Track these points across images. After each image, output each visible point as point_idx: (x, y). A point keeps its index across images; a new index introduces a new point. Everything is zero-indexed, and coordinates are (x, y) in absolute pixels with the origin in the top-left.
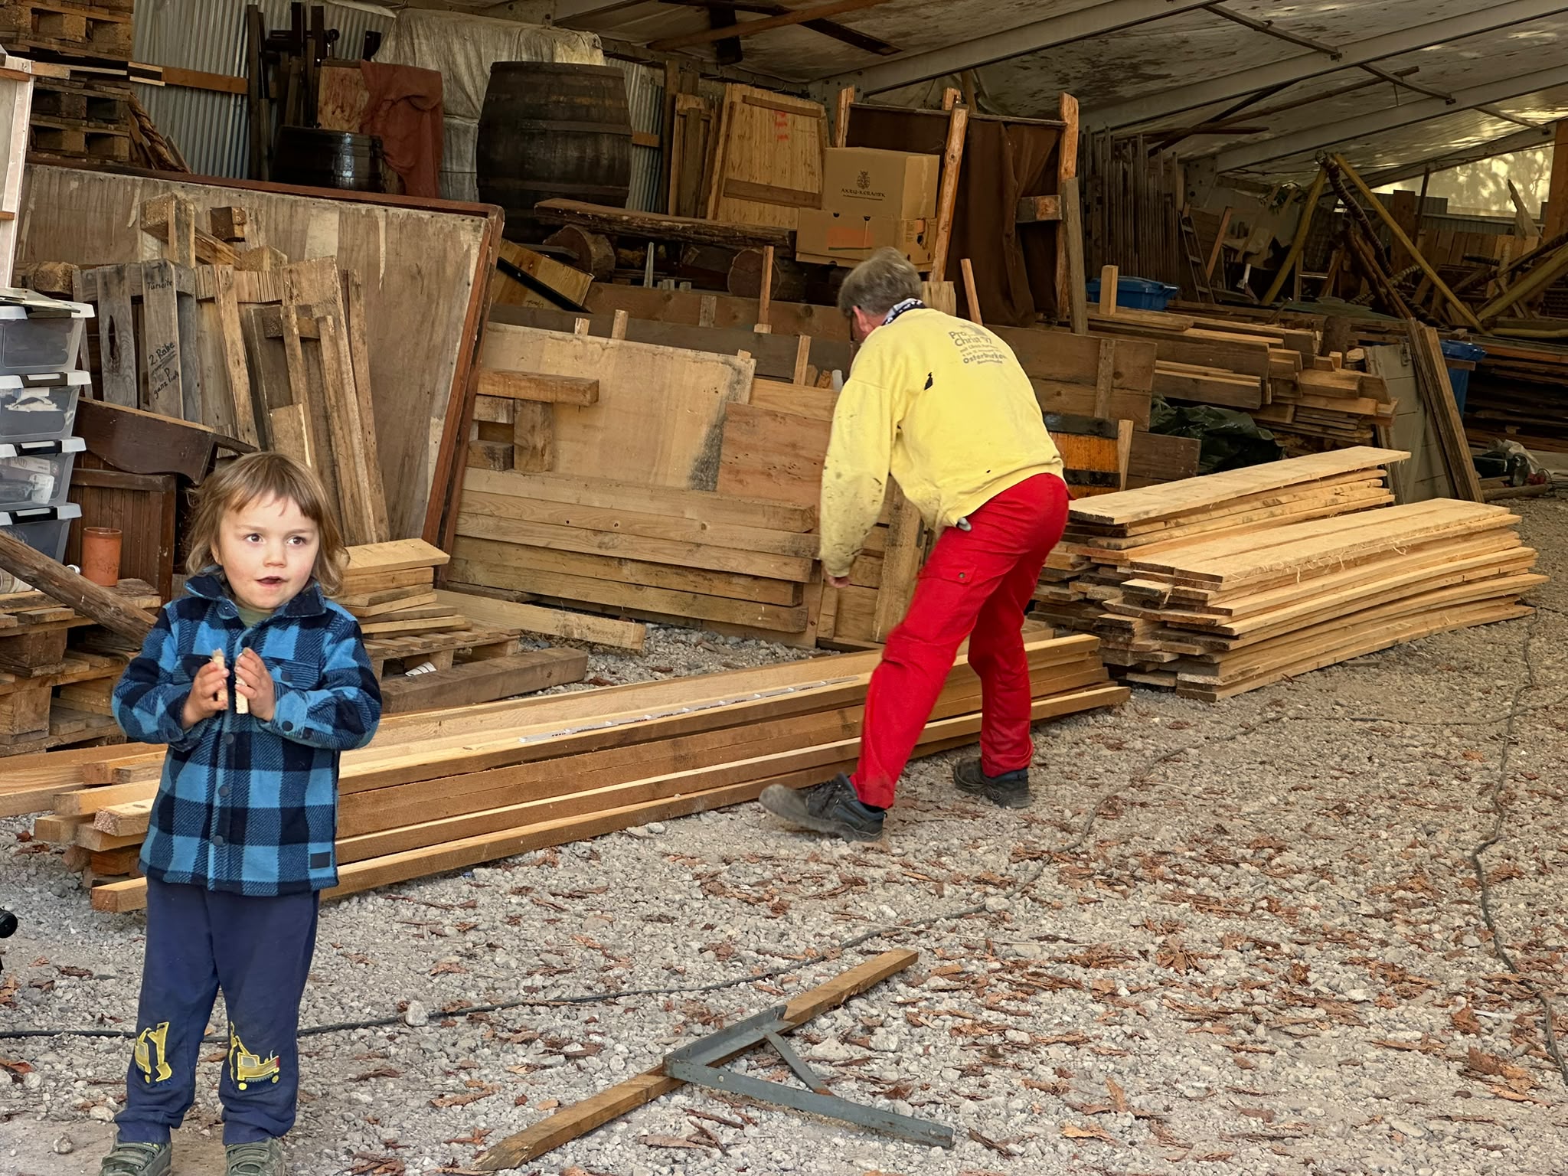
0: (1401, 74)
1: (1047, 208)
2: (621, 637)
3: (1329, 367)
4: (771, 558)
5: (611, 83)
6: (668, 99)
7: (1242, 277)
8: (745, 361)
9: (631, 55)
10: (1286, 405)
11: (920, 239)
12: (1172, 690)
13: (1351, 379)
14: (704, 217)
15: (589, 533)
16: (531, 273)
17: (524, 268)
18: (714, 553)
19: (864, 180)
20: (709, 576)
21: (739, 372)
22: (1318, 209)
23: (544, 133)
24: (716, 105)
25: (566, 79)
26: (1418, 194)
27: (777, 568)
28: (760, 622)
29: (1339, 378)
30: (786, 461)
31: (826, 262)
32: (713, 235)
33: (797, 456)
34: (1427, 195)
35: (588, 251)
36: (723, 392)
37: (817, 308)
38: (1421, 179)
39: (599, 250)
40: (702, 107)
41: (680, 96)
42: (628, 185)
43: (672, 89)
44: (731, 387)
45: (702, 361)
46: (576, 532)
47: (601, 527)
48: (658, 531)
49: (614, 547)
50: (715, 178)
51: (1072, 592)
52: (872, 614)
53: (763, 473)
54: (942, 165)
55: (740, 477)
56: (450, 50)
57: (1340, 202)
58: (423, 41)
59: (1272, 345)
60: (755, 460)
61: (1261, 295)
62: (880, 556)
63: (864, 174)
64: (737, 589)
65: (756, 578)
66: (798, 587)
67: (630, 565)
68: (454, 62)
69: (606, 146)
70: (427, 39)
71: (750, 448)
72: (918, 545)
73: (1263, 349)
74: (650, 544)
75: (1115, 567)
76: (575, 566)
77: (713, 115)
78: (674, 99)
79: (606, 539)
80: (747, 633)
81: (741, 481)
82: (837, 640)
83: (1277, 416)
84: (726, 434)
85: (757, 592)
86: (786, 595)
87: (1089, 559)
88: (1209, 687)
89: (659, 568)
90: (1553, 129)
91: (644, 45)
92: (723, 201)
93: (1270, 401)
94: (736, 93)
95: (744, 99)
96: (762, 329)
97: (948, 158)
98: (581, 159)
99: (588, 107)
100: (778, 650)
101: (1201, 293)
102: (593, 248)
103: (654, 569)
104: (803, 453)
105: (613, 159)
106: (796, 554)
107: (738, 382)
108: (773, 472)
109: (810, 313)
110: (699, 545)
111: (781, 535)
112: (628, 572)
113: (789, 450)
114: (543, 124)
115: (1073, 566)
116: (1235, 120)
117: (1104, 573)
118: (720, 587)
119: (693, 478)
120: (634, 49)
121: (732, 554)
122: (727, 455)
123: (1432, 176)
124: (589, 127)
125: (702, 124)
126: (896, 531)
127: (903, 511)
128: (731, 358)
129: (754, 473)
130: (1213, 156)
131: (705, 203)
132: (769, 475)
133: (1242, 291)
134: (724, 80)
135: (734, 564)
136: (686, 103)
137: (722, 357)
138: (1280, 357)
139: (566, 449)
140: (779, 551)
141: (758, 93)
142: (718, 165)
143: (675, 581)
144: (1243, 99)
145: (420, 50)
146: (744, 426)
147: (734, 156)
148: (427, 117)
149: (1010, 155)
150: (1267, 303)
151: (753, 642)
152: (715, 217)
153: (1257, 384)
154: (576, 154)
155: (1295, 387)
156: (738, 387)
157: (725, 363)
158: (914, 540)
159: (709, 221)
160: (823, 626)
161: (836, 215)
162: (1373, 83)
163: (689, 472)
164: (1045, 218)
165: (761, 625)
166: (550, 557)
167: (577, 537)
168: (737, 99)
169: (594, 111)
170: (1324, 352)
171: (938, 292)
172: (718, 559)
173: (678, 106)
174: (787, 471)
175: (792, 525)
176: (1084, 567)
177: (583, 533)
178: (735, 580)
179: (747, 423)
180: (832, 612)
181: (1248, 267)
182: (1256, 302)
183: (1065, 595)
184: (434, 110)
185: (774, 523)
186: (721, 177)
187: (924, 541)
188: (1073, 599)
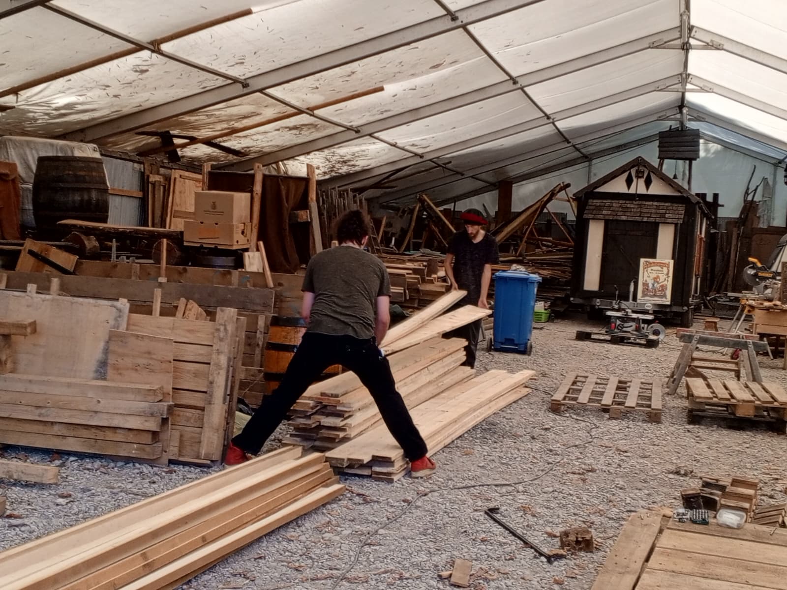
0: (445, 164)
1: (303, 215)
2: (42, 477)
3: (431, 282)
4: (138, 418)
5: (95, 165)
6: (146, 177)
7: (391, 242)
8: (124, 304)
9: (128, 158)
10: (415, 299)
11: (243, 233)
12: (369, 476)
13: (442, 286)
14: (165, 227)
15: (33, 408)
16: (46, 256)
17: (43, 254)
18: (105, 416)
19: (214, 206)
20: (103, 430)
21: (120, 310)
22: (417, 216)
23: (62, 189)
24: (168, 179)
25: (74, 164)
26: (452, 209)
27: (142, 424)
28: (134, 453)
29: (437, 286)
30: (145, 361)
31: (198, 245)
32: (144, 234)
33: (151, 359)
34: (456, 210)
35: (84, 244)
36: (112, 322)
37: (190, 269)
38: (453, 204)
39: (91, 243)
40: (162, 180)
41: (151, 175)
42: (108, 212)
43: (147, 172)
44: (116, 319)
45: (99, 306)
46: (26, 408)
47: (41, 404)
48: (72, 405)
49: (47, 416)
50: (169, 210)
51: (312, 422)
52: (200, 442)
53: (132, 369)
54: (252, 198)
55: (119, 371)
56: (25, 154)
57: (425, 213)
58: (12, 150)
59: (408, 274)
60: (128, 362)
61: (399, 250)
62: (203, 409)
63: (214, 203)
64: (119, 437)
65: (130, 429)
66: (155, 434)
67: (58, 424)
68: (28, 160)
69: (94, 195)
70: (14, 149)
71: (123, 355)
72: (224, 403)
73: (404, 275)
74: (67, 413)
75: (336, 406)
76: (28, 427)
77: (167, 183)
78: (148, 177)
79: (43, 411)
80: (128, 460)
81: (120, 374)
82: (181, 459)
83: (411, 304)
84: (110, 348)
85: (131, 437)
86: (148, 438)
87: (321, 403)
88: (390, 474)
89: (75, 426)
90: (497, 184)
91: (134, 154)
92: (173, 219)
93: (408, 298)
94: (176, 174)
95: (181, 176)
96: (163, 280)
97: (254, 194)
98: (82, 200)
99: (84, 176)
100: (145, 470)
101: (377, 249)
102: (86, 242)
103: (72, 427)
104: (154, 356)
105: (98, 200)
106: (152, 415)
107: (120, 317)
108: (138, 368)
109: (185, 270)
110: (96, 412)
111: (143, 404)
112: (56, 429)
113: (146, 355)
114: (61, 185)
115: (312, 408)
116: (385, 183)
117: (329, 410)
118: (110, 436)
119: (96, 371)
120: (129, 156)
121: (116, 417)
122: (111, 360)
123: (456, 203)
124: (84, 186)
125: (162, 187)
126: (211, 396)
127: (215, 385)
128: (115, 303)
129: (128, 369)
130: (378, 198)
131: (165, 221)
132: (136, 370)
133: (392, 248)
134: (171, 169)
135: (117, 422)
136: (154, 178)
137: (110, 303)
138: (412, 278)
139: (23, 358)
140: (142, 414)
141: (187, 174)
142: (170, 204)
143: (85, 433)
144: (390, 173)
145: (11, 155)
146: (120, 343)
147: (177, 200)
148: (10, 184)
149: (284, 193)
150: (401, 252)
151: (131, 465)
152: (170, 228)
153: (402, 291)
154: (79, 198)
155: (418, 291)
156: (118, 319)
157: (112, 306)
158: (221, 400)
159: (167, 229)
160: (173, 452)
161: (202, 223)
162: (436, 167)
163: (94, 369)
164: (302, 221)
165: (134, 456)
166: (13, 423)
167: (26, 411)
168: (177, 176)
169: (87, 178)
170: (429, 275)
171: (253, 258)
172: (107, 419)
173: (150, 180)
174: (147, 367)
175: (149, 398)
176: (319, 408)
177: (30, 408)
178: (119, 431)
179: (122, 341)
180: (177, 444)
181: (394, 239)
182: (397, 252)
183: (309, 425)
184: (13, 181)
185: (138, 398)
186: (172, 209)
187: (228, 400)
188: (313, 426)
